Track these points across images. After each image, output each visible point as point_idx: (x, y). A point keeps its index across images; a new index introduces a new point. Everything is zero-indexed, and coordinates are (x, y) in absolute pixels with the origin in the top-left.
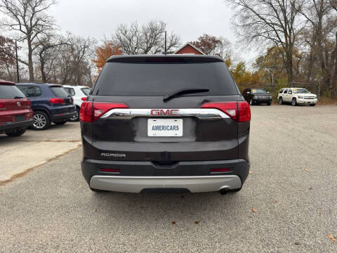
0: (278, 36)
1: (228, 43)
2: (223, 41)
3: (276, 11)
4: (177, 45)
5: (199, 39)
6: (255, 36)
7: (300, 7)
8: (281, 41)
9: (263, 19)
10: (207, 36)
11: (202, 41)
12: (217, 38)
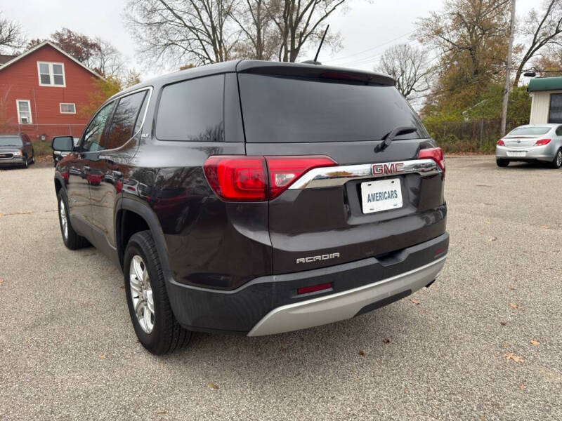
0: (204, 49)
1: (113, 51)
2: (103, 47)
3: (197, 9)
4: (14, 43)
5: (54, 36)
6: (166, 45)
7: (230, 7)
8: (209, 59)
9: (180, 18)
10: (69, 32)
11: (61, 40)
12: (92, 38)
